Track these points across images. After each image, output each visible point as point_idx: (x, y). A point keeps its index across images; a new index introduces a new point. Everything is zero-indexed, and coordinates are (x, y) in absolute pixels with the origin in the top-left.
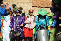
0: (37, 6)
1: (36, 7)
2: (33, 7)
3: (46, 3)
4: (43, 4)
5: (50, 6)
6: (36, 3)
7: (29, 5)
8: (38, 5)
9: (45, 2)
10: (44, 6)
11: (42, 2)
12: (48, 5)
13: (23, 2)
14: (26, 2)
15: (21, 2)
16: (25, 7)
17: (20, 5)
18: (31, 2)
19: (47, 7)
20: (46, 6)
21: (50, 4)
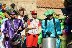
0: (42, 6)
1: (42, 8)
2: (38, 7)
3: (56, 3)
4: (50, 4)
5: (60, 6)
6: (41, 3)
7: (33, 5)
8: (45, 5)
9: (53, 1)
10: (52, 6)
11: (50, 1)
12: (57, 5)
13: (25, 2)
14: (29, 2)
15: (22, 1)
16: (27, 8)
17: (21, 5)
18: (36, 1)
19: (56, 8)
20: (55, 6)
21: (60, 4)
